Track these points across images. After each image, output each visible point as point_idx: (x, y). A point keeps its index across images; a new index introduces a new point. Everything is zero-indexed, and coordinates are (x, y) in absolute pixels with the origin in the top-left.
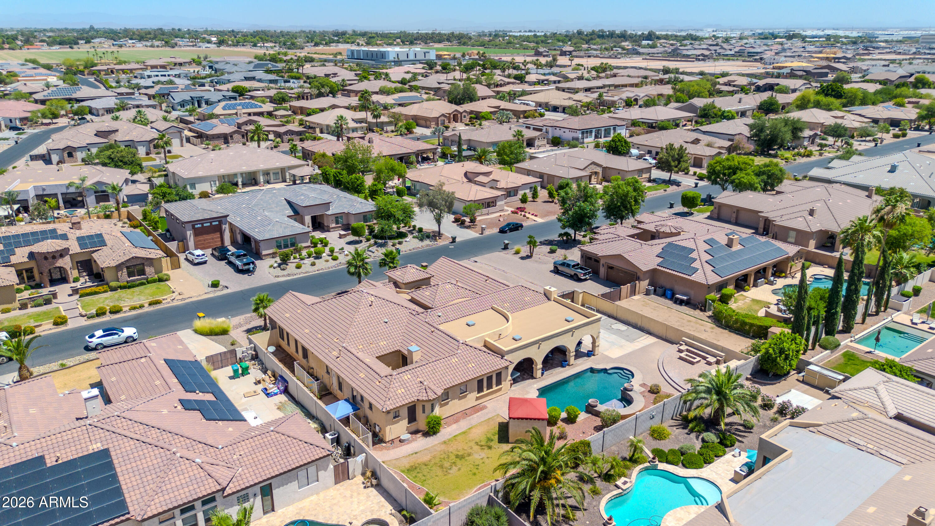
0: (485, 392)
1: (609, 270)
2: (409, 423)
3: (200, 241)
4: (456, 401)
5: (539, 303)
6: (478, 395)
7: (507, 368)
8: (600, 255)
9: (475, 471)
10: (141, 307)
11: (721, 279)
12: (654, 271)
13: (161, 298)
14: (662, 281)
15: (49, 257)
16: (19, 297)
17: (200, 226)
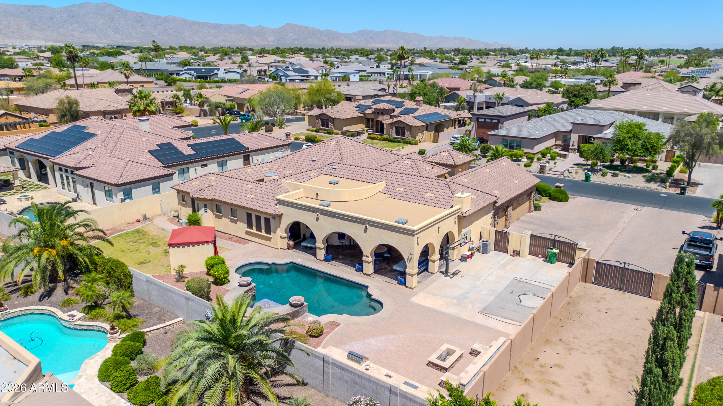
0: (254, 231)
2: (192, 213)
4: (228, 220)
6: (247, 229)
7: (274, 217)
15: (380, 112)
16: (345, 129)
17: (483, 120)
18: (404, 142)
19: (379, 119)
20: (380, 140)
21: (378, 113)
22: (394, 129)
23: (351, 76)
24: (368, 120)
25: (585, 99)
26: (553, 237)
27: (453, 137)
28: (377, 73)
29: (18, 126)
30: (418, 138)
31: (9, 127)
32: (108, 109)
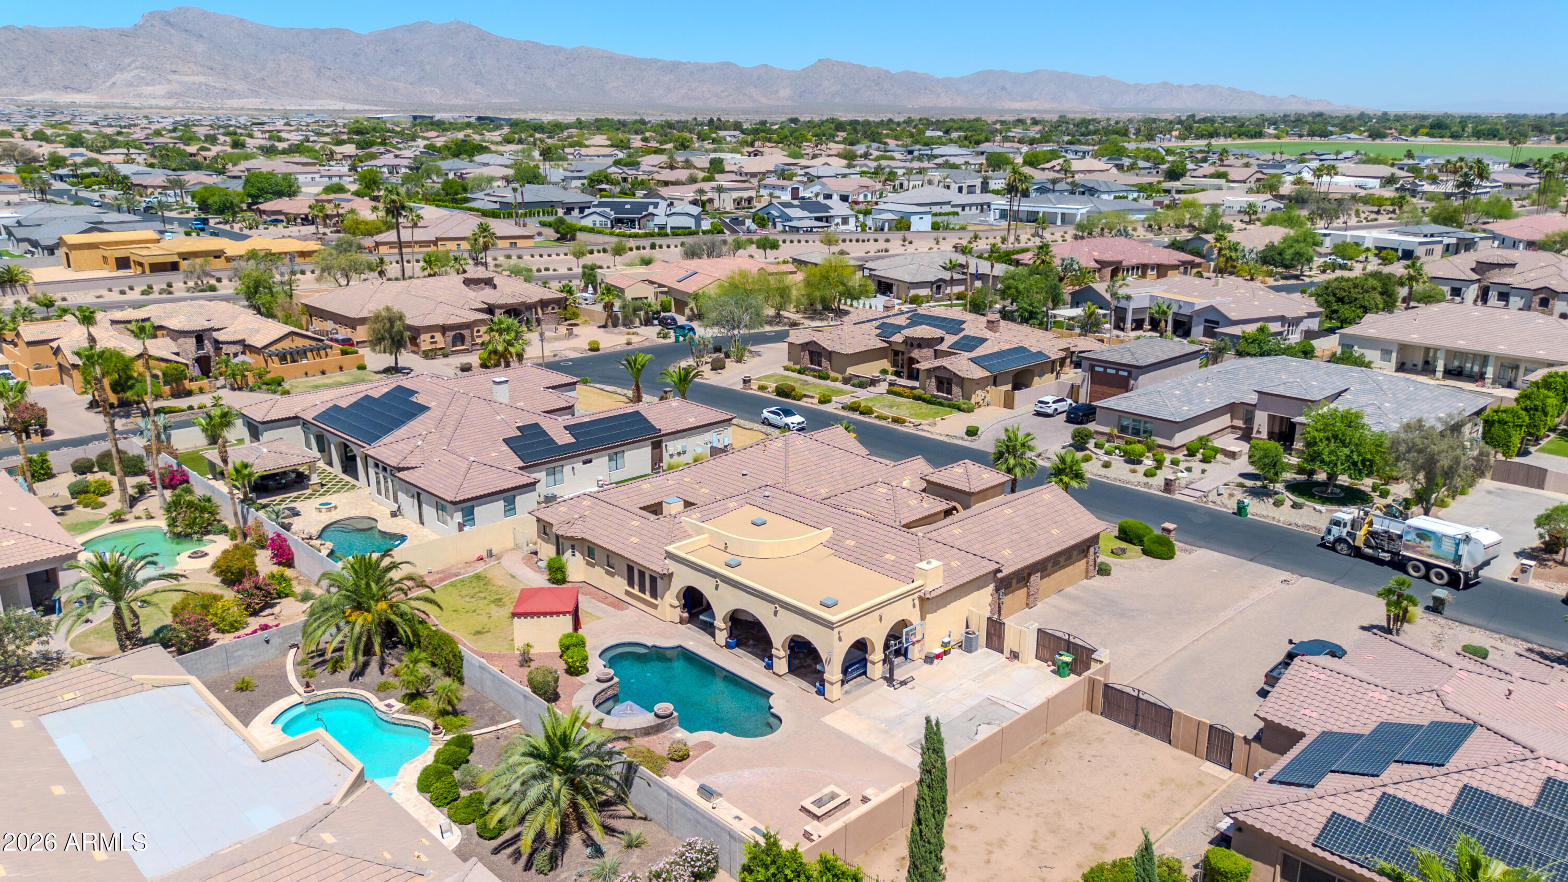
0: (637, 591)
3: (1097, 392)
6: (627, 588)
7: (662, 577)
10: (885, 418)
15: (915, 343)
16: (850, 371)
17: (1101, 369)
18: (949, 406)
19: (913, 355)
20: (908, 397)
21: (912, 345)
22: (933, 380)
23: (914, 219)
24: (896, 353)
25: (1362, 307)
26: (1066, 637)
27: (1040, 402)
28: (976, 205)
29: (309, 354)
30: (974, 399)
31: (296, 357)
32: (450, 322)
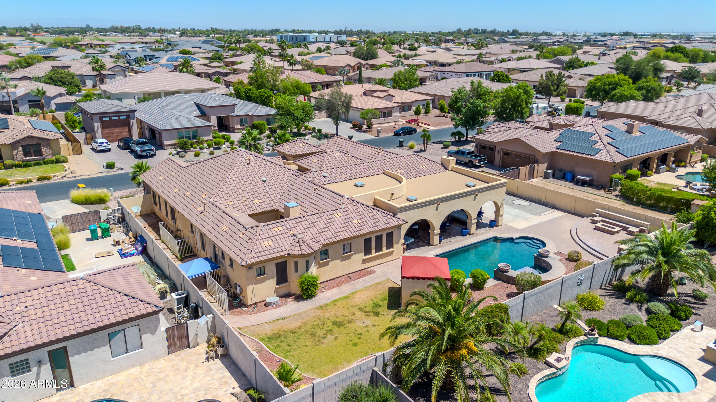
0: (374, 254)
1: (505, 156)
2: (278, 284)
3: (108, 133)
4: (338, 261)
5: (436, 172)
6: (365, 258)
7: (399, 227)
8: (495, 141)
9: (356, 340)
11: (626, 159)
12: (553, 154)
13: (51, 175)
14: (562, 164)
17: (107, 118)
